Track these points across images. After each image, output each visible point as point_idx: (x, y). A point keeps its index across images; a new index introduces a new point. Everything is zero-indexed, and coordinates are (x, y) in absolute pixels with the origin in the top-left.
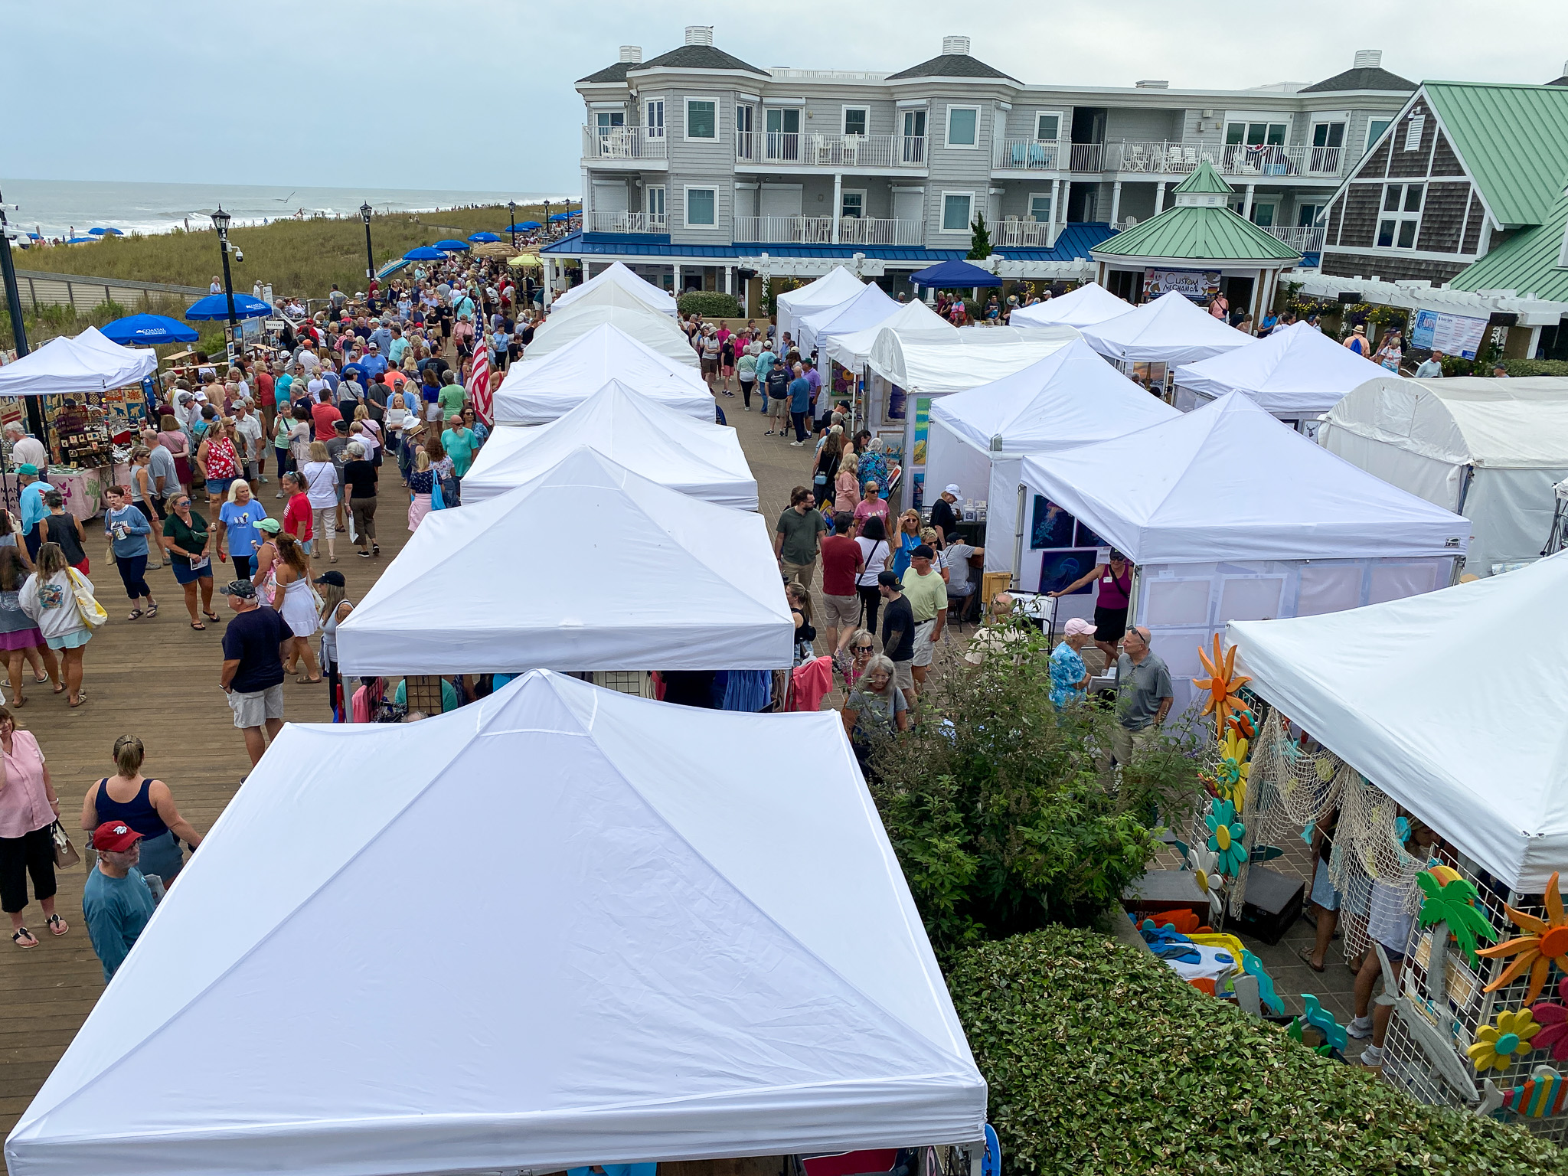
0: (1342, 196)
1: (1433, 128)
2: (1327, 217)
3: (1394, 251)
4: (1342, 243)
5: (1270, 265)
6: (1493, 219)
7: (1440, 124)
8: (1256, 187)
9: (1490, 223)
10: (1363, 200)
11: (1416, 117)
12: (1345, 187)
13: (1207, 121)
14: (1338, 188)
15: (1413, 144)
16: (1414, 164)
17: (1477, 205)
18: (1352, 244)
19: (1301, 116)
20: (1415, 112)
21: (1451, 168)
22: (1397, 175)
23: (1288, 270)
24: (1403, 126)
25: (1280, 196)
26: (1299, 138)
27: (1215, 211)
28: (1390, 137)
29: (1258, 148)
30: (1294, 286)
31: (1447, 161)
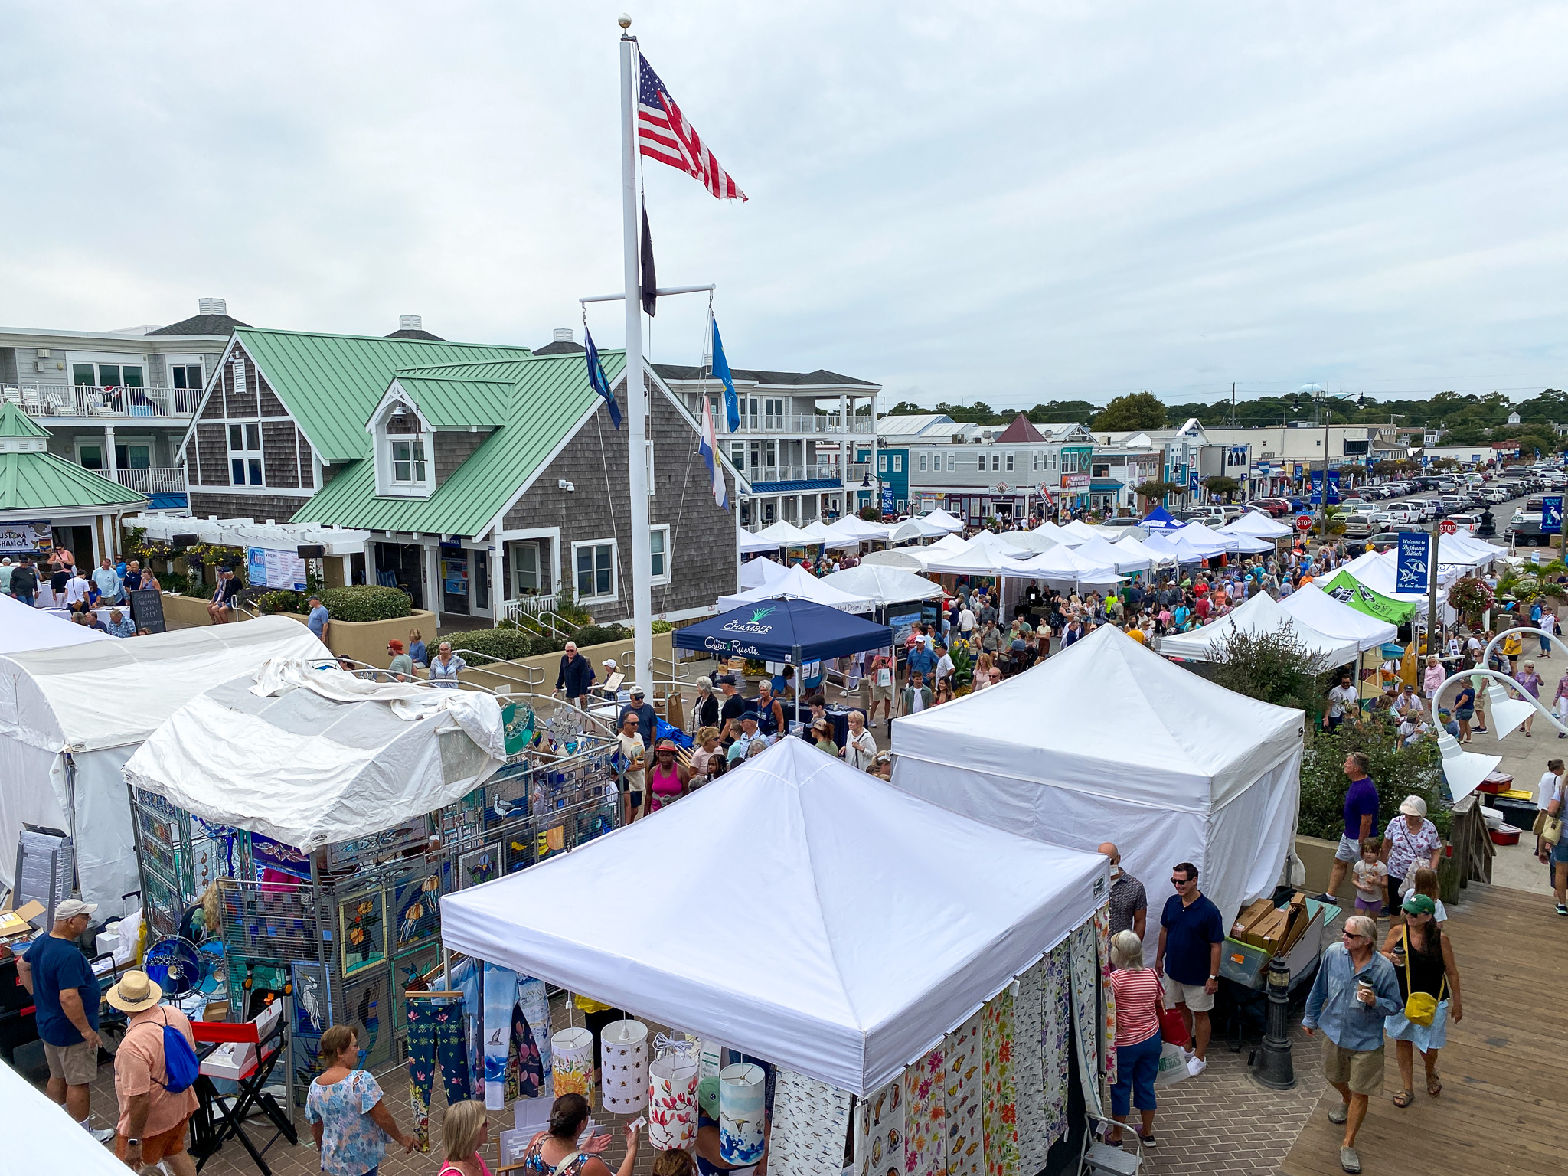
0: (193, 437)
1: (253, 371)
2: (185, 457)
3: (248, 489)
4: (203, 483)
5: (106, 512)
6: (320, 457)
7: (257, 368)
8: (116, 429)
9: (318, 459)
10: (211, 438)
11: (236, 361)
12: (193, 429)
13: (46, 361)
14: (187, 429)
15: (240, 387)
16: (243, 405)
17: (303, 441)
18: (212, 483)
19: (156, 358)
20: (234, 356)
21: (276, 408)
22: (234, 415)
23: (134, 515)
24: (228, 367)
25: (153, 438)
26: (158, 379)
27: (29, 456)
28: (220, 379)
29: (108, 389)
30: (139, 532)
31: (273, 405)
